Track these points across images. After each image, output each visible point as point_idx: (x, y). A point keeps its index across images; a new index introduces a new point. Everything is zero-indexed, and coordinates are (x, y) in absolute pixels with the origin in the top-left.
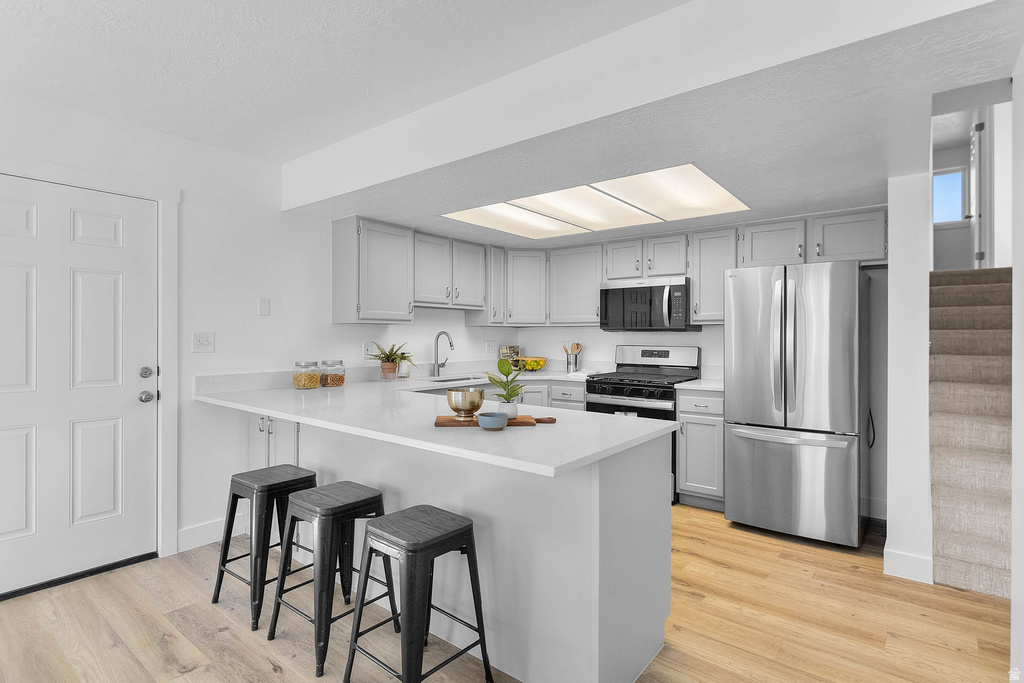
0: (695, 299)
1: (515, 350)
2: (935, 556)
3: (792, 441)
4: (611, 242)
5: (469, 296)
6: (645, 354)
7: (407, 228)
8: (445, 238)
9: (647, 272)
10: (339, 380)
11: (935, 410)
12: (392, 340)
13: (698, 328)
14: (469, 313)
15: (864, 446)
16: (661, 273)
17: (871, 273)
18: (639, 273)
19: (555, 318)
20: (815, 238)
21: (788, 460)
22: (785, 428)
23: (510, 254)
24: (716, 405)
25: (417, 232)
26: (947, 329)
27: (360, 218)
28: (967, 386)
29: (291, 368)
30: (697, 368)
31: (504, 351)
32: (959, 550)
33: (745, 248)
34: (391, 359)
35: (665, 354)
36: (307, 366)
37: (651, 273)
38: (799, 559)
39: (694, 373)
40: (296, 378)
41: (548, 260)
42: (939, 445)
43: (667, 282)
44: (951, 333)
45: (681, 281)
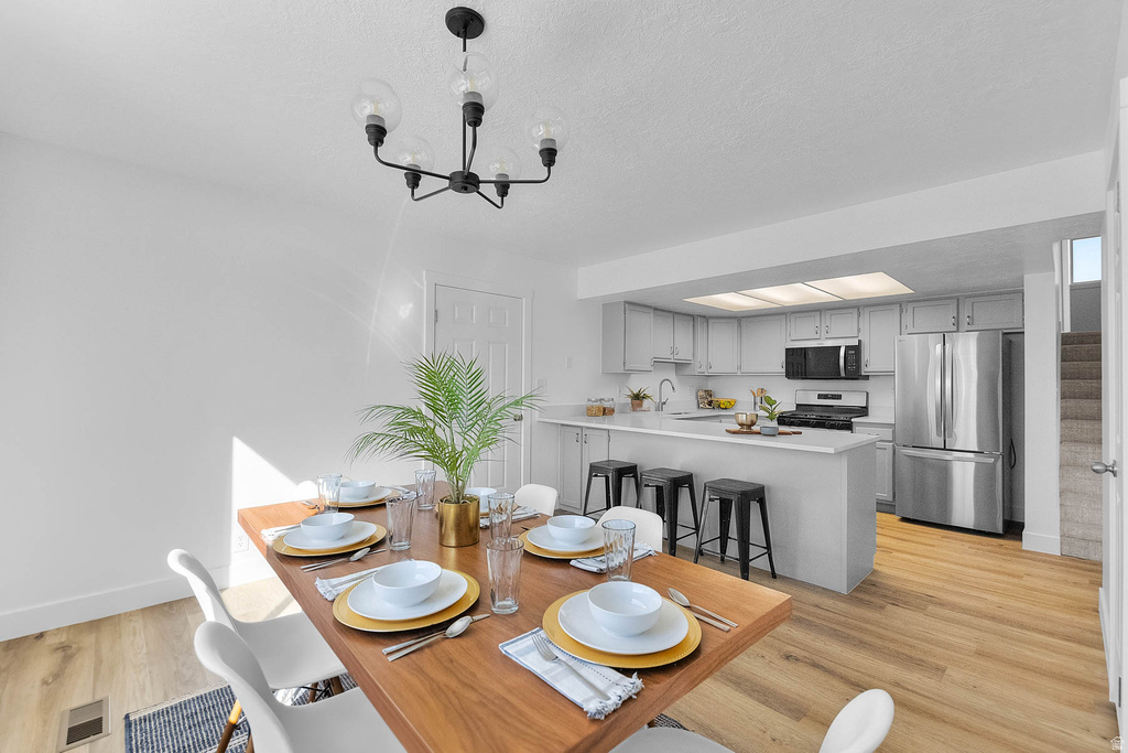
0: (866, 355)
1: (709, 393)
2: (1061, 536)
3: (948, 458)
4: (793, 313)
5: (684, 354)
6: (820, 397)
7: (650, 307)
8: (670, 312)
9: (824, 335)
10: (612, 411)
11: (1065, 439)
12: (636, 385)
13: (867, 377)
14: (679, 366)
15: (1007, 466)
16: (837, 335)
17: (1012, 338)
18: (818, 336)
19: (745, 369)
20: (965, 313)
21: (944, 471)
22: (945, 449)
23: (711, 321)
24: (887, 434)
25: (656, 309)
26: (1078, 378)
27: (626, 302)
28: (1092, 422)
29: (584, 403)
30: (866, 408)
31: (701, 393)
32: (1080, 532)
33: (908, 318)
34: (638, 398)
35: (839, 397)
36: (596, 401)
37: (828, 336)
38: (956, 539)
39: (863, 411)
40: (588, 409)
41: (740, 326)
42: (1068, 465)
43: (843, 344)
44: (1082, 382)
45: (855, 342)
